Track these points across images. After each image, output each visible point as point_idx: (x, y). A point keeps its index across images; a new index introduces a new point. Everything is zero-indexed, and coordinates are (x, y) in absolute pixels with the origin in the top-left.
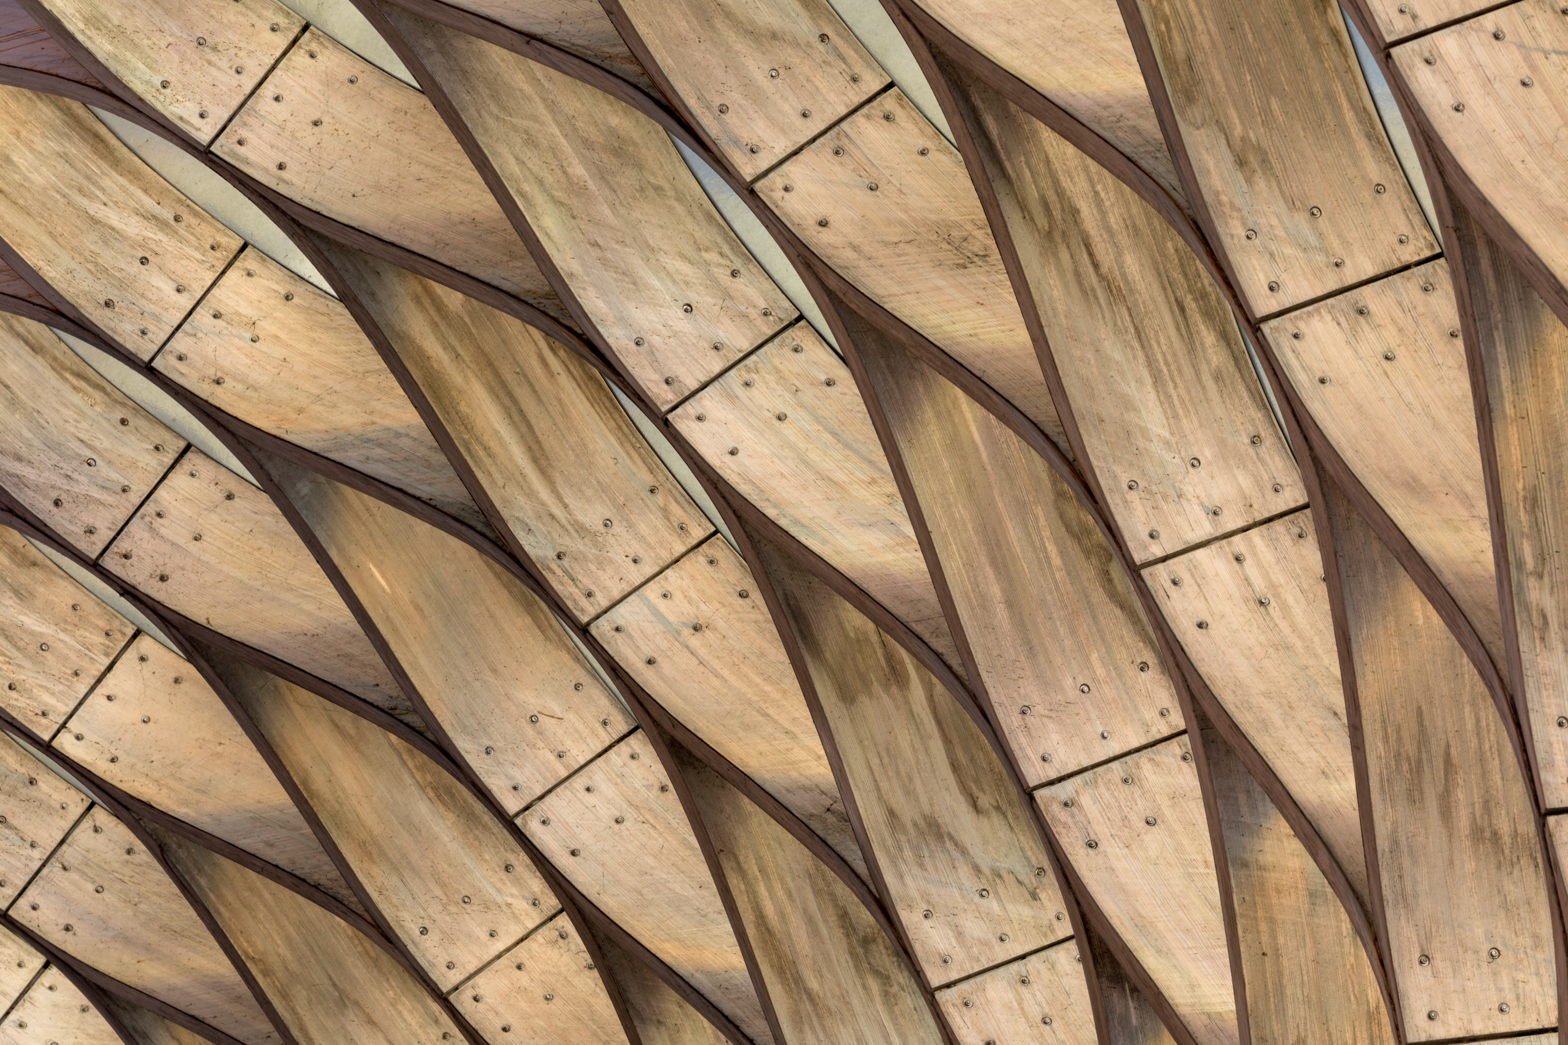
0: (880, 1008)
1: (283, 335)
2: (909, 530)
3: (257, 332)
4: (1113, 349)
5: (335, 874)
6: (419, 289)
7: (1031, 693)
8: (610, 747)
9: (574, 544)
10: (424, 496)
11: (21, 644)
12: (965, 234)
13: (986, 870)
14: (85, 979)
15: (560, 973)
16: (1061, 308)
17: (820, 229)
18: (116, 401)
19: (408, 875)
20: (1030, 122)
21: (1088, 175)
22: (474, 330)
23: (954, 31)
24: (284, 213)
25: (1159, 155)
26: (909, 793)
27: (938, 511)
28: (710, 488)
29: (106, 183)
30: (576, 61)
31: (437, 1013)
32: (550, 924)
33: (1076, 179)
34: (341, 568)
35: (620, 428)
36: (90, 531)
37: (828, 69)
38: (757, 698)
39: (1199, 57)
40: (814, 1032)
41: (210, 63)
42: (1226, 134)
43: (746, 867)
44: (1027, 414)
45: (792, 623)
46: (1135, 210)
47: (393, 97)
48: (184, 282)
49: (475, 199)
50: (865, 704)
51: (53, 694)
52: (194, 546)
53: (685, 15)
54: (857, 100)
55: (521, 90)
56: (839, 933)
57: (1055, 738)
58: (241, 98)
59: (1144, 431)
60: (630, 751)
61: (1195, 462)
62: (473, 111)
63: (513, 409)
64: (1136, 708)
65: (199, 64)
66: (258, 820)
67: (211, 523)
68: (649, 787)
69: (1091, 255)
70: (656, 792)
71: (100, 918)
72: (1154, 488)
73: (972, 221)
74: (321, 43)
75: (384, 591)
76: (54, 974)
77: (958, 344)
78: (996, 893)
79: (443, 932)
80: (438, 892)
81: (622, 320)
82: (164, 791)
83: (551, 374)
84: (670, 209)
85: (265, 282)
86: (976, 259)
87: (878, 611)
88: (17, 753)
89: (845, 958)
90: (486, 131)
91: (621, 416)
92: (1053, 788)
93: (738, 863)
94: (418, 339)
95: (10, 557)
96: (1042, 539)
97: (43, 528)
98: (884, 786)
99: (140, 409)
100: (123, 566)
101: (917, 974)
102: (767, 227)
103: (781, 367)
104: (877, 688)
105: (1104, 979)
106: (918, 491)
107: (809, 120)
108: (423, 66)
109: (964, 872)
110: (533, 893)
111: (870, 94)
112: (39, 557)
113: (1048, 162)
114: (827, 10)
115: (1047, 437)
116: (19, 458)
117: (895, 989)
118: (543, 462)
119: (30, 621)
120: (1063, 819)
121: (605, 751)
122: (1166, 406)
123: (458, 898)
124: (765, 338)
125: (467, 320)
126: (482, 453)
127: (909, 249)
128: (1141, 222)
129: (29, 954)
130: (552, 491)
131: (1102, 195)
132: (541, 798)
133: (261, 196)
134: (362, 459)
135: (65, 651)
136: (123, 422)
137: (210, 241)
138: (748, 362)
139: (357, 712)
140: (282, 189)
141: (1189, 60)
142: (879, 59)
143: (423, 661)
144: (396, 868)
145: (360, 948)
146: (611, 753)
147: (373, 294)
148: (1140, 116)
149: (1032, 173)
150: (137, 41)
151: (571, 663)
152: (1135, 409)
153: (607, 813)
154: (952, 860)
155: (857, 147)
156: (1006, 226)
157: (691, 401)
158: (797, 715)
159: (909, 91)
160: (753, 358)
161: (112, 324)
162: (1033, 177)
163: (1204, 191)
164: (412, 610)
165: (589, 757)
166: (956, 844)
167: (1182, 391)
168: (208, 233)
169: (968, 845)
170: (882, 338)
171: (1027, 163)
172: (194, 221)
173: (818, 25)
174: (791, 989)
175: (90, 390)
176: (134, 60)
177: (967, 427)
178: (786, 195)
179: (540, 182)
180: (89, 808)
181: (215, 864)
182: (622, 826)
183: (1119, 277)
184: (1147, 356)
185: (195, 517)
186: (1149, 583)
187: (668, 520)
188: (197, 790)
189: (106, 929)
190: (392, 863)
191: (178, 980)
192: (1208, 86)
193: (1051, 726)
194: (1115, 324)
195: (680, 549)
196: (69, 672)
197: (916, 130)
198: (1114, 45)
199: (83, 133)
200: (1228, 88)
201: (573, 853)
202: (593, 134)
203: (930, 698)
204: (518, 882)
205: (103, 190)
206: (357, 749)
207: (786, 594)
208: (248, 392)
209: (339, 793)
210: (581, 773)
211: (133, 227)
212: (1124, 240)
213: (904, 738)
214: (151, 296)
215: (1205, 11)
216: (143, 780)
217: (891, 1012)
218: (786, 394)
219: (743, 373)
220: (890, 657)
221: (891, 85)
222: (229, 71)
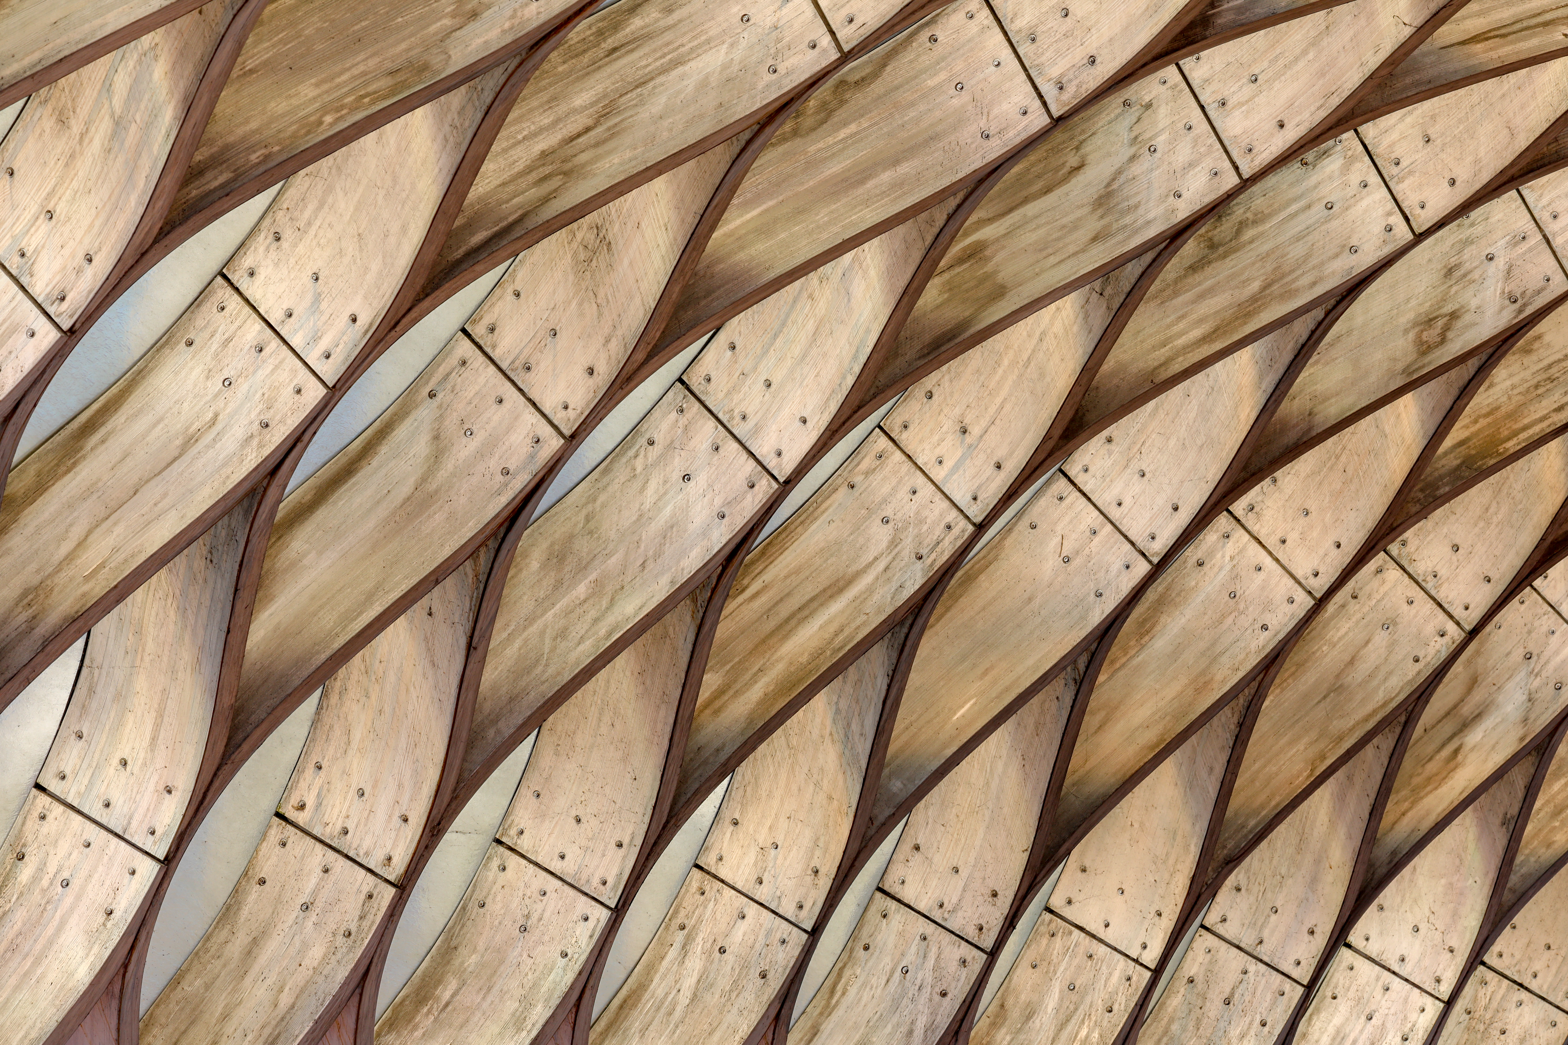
0: (1268, 226)
1: (768, 824)
2: (848, 257)
3: (769, 844)
4: (657, 104)
5: (1227, 710)
6: (708, 712)
7: (969, 133)
8: (1080, 491)
9: (907, 547)
10: (886, 681)
11: (1072, 1007)
12: (581, 248)
13: (1133, 150)
14: (1353, 912)
15: (1284, 506)
16: (628, 154)
17: (595, 373)
18: (850, 957)
19: (1219, 649)
20: (472, 205)
21: (510, 148)
22: (737, 660)
23: (402, 282)
24: (659, 837)
25: (479, 88)
26: (1075, 226)
27: (825, 236)
28: (837, 436)
29: (660, 993)
30: (484, 605)
31: (1336, 606)
32: (1243, 520)
33: (515, 157)
34: (961, 744)
35: (802, 523)
36: (964, 962)
37: (458, 387)
38: (1016, 370)
39: (389, 65)
40: (1297, 279)
41: (540, 919)
42: (452, 32)
43: (1163, 359)
44: (725, 170)
45: (943, 348)
46: (535, 103)
47: (546, 759)
48: (736, 914)
49: (622, 675)
50: (1005, 275)
51: (1110, 974)
52: (964, 873)
53: (429, 516)
54: (481, 358)
55: (520, 649)
56: (1208, 270)
57: (1005, 106)
58: (566, 887)
59: (725, 67)
60: (1082, 474)
61: (745, 19)
62: (543, 688)
63: (799, 616)
64: (969, 41)
65: (542, 928)
66: (1191, 784)
67: (942, 860)
68: (1110, 453)
69: (579, 135)
70: (1113, 446)
71: (1299, 906)
72: (772, 51)
73: (569, 243)
74: (510, 826)
75: (975, 703)
76: (1355, 937)
77: (675, 240)
78: (1151, 139)
79: (1263, 611)
80: (1229, 620)
81: (705, 533)
82: (1179, 867)
83: (765, 588)
84: (604, 506)
85: (725, 844)
86: (601, 235)
87: (920, 275)
88: (1168, 997)
89: (1229, 262)
90: (558, 674)
91: (792, 523)
92: (1048, 101)
93: (1161, 365)
94: (751, 706)
95: (999, 1028)
96: (835, 143)
97: (967, 1003)
98: (1072, 249)
99: (853, 935)
100: (989, 930)
101: (1230, 196)
102: (601, 420)
103: (725, 391)
104: (989, 267)
105: (1207, 33)
106: (810, 256)
107: (504, 397)
108: (511, 736)
109: (1136, 169)
110: (1218, 539)
111: (474, 347)
112: (996, 1002)
113: (504, 184)
114: (408, 395)
115: (743, 150)
116: (910, 1032)
117: (1249, 215)
118: (841, 584)
119: (1051, 1002)
120: (1074, 89)
121: (1084, 494)
122: (700, 51)
123: (1232, 602)
124: (702, 408)
125: (728, 667)
126: (841, 637)
127: (601, 294)
128: (544, 96)
129: (1340, 962)
130: (865, 572)
131: (525, 133)
132: (1132, 543)
133: (647, 859)
134: (862, 739)
135: (1072, 969)
136: (866, 948)
137: (698, 896)
138: (724, 419)
139: (1084, 713)
140: (639, 841)
141: (392, 73)
142: (443, 344)
143: (1030, 662)
144: (1214, 660)
145: (1290, 681)
146: (1085, 489)
147: (718, 750)
148: (449, 109)
149: (515, 197)
150: (531, 984)
151: (1014, 535)
152: (707, 77)
153: (1137, 486)
154: (1128, 181)
155: (521, 352)
156: (564, 212)
157: (765, 464)
158: (1025, 333)
159: (466, 315)
160: (720, 416)
161: (780, 970)
162: (518, 195)
163: (503, 44)
164: (989, 678)
165: (1092, 508)
166: (1114, 180)
167: (685, 40)
168: (691, 899)
169: (1113, 169)
170: (681, 307)
171: (507, 202)
172: (682, 913)
173: (422, 401)
174: (1263, 304)
175: (843, 980)
176: (547, 985)
177: (748, 221)
178: (571, 406)
179: (596, 621)
180: (1207, 929)
181: (1236, 814)
182: (1147, 471)
183: (595, 108)
184: (660, 74)
185: (938, 875)
186: (855, 43)
187: (875, 469)
188: (1174, 839)
189: (1307, 900)
190: (1211, 663)
191: (1342, 832)
192: (411, 54)
193: (995, 111)
194: (636, 105)
195: (898, 456)
196: (1090, 963)
197: (499, 303)
198: (392, 141)
199: (621, 1019)
200: (410, 36)
201: (1176, 509)
202: (549, 581)
203: (990, 220)
204: (1211, 553)
205: (667, 994)
206: (1116, 708)
207: (920, 358)
208: (821, 845)
209: (1157, 717)
210: (1106, 512)
211: (695, 964)
212: (562, 108)
213: (1029, 238)
214: (752, 940)
215: (348, 65)
216: (1172, 886)
217: (1270, 216)
218: (748, 383)
219: (735, 422)
220: (961, 260)
221: (464, 331)
222: (544, 902)
